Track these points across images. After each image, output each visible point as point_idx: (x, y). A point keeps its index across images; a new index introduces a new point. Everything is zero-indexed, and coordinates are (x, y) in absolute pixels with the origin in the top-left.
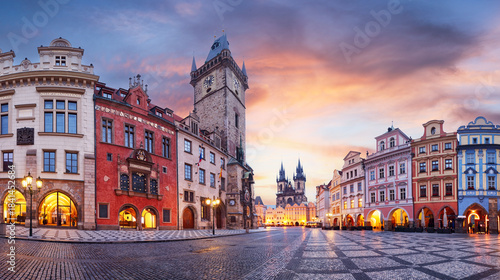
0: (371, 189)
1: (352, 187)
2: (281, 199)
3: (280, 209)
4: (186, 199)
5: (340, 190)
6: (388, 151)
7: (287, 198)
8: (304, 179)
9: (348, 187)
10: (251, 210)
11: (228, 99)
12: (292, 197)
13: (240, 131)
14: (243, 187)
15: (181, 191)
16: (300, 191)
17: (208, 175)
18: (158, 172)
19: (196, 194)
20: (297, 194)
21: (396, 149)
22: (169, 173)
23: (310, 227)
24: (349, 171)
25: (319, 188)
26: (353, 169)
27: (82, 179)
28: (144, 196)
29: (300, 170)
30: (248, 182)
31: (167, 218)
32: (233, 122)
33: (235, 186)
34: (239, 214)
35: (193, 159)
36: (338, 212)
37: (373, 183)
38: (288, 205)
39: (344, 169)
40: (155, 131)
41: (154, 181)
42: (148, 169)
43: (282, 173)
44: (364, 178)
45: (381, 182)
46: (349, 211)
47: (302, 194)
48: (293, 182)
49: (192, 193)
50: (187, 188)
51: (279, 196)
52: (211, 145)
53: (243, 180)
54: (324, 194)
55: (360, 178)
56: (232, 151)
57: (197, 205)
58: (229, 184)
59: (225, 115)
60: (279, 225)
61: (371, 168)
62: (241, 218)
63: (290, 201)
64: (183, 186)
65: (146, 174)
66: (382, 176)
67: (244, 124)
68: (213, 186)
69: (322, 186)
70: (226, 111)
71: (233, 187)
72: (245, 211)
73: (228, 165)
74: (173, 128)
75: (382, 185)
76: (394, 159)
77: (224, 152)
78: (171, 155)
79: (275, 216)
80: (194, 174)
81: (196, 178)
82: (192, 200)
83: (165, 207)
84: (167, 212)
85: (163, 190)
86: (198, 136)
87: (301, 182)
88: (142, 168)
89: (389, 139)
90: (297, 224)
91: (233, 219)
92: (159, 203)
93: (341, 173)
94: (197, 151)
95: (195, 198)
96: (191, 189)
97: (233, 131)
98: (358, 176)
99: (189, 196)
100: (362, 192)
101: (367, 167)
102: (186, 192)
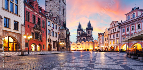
0: (122, 36)
1: (114, 36)
2: (79, 38)
3: (79, 43)
4: (49, 42)
5: (108, 37)
6: (132, 20)
7: (82, 38)
8: (92, 29)
9: (112, 36)
10: (69, 45)
11: (61, 3)
12: (85, 38)
13: (64, 16)
14: (66, 37)
15: (48, 39)
16: (89, 35)
17: (55, 33)
18: (41, 33)
19: (52, 40)
20: (88, 36)
21: (136, 18)
22: (44, 33)
23: (94, 51)
24: (112, 29)
25: (99, 34)
26: (114, 28)
27: (20, 33)
28: (38, 40)
29: (89, 25)
30: (68, 35)
31: (44, 48)
32: (62, 12)
33: (64, 37)
34: (65, 46)
35: (51, 28)
36: (107, 45)
37: (124, 34)
38: (83, 42)
39: (110, 28)
40: (40, 18)
41: (41, 36)
42: (39, 31)
43: (80, 26)
44: (120, 32)
45: (128, 33)
46: (112, 45)
47: (91, 36)
48: (86, 31)
49: (50, 39)
50: (49, 38)
51: (78, 37)
52: (55, 22)
53: (66, 35)
54: (101, 37)
55: (118, 32)
56: (62, 24)
57: (52, 43)
58: (61, 36)
59: (60, 10)
60: (78, 50)
61: (123, 27)
62: (66, 48)
63: (84, 40)
64: (48, 37)
65: (39, 33)
66: (128, 30)
67: (66, 13)
68: (56, 37)
69: (101, 34)
70: (60, 8)
71: (63, 37)
72: (67, 45)
73: (61, 29)
74: (45, 17)
75: (129, 34)
76: (134, 23)
77: (60, 24)
78: (44, 27)
79: (76, 46)
80: (51, 33)
81: (51, 34)
82: (50, 42)
83: (43, 44)
84: (44, 46)
85: (43, 38)
86: (52, 20)
87: (90, 31)
88: (38, 31)
89: (132, 14)
90: (88, 50)
91: (63, 48)
92: (42, 43)
93: (109, 29)
94: (52, 25)
95: (51, 41)
96: (50, 38)
97: (62, 16)
98: (116, 31)
99: (50, 40)
100: (119, 37)
101: (121, 27)
102: (49, 39)
